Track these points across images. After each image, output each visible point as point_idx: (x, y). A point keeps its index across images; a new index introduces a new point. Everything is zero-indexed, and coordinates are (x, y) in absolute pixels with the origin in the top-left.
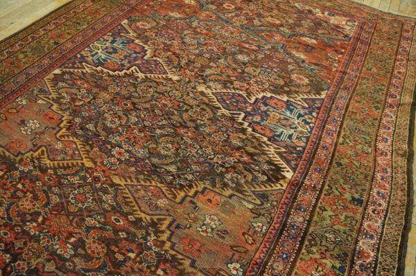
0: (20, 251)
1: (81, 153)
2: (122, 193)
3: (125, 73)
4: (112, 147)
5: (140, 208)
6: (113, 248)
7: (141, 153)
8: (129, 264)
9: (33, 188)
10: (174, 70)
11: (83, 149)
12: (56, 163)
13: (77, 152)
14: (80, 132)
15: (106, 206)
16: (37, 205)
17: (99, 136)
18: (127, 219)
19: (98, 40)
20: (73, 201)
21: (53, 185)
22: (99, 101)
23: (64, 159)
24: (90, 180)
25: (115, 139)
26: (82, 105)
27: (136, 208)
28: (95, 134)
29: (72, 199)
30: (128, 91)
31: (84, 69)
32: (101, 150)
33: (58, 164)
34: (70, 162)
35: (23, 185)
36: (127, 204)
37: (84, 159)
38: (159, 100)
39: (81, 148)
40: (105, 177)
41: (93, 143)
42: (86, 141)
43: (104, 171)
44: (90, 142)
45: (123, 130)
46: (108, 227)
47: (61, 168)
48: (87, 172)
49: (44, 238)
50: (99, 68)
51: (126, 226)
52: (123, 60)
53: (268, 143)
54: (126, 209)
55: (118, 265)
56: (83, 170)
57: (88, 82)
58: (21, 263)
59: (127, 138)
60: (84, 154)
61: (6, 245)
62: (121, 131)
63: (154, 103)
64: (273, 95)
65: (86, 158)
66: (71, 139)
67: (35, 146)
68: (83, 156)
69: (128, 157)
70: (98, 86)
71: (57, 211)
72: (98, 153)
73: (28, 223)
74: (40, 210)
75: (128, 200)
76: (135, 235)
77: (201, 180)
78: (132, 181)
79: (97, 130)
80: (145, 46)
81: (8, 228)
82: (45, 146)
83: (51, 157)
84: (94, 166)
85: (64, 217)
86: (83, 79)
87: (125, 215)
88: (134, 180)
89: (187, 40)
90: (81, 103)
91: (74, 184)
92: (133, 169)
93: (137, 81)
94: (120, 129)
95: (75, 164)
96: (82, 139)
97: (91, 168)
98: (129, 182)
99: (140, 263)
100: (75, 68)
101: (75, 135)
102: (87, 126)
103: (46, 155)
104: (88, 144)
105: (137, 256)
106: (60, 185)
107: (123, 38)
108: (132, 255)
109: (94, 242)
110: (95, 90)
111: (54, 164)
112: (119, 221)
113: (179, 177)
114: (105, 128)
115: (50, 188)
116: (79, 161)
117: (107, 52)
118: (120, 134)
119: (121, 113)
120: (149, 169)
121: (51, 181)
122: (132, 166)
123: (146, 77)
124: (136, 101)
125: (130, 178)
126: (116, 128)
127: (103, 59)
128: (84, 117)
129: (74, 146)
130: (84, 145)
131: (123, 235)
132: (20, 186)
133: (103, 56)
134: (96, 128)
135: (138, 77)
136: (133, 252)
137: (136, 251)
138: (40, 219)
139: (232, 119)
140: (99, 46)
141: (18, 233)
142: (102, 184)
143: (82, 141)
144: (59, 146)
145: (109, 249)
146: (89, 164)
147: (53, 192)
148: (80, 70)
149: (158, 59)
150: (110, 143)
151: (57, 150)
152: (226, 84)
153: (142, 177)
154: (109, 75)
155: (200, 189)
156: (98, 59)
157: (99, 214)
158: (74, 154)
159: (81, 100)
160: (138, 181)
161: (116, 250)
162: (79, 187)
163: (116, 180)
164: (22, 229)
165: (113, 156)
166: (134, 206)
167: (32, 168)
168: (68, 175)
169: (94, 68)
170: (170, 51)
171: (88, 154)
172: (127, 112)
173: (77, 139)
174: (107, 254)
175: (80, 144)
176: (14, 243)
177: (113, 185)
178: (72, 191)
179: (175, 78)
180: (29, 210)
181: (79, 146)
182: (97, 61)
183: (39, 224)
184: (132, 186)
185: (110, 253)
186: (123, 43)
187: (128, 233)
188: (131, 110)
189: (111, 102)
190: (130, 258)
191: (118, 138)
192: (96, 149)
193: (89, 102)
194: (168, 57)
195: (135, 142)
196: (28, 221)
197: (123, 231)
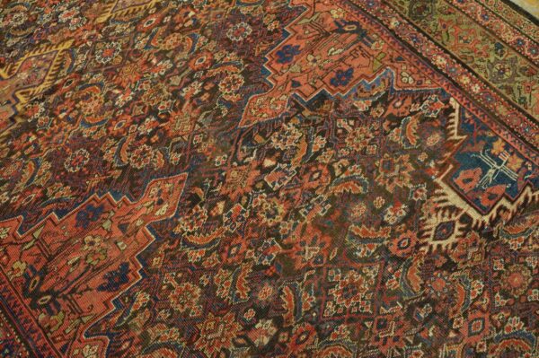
0: (147, 109)
2: (120, 16)
4: (57, 21)
5: (144, 3)
6: (177, 28)
8: (199, 17)
9: (71, 101)
12: (48, 78)
13: (44, 56)
14: (14, 53)
15: (129, 31)
16: (98, 95)
17: (32, 34)
18: (152, 14)
20: (109, 59)
21: (78, 80)
23: (47, 70)
24: (89, 43)
27: (143, 7)
28: (28, 37)
29: (105, 60)
32: (53, 33)
33: (51, 75)
35: (61, 112)
36: (134, 13)
40: (92, 29)
42: (32, 46)
43: (84, 30)
44: (37, 42)
46: (154, 30)
47: (58, 73)
48: (77, 47)
49: (141, 87)
51: (159, 15)
54: (141, 14)
55: (197, 25)
58: (161, 105)
59: (51, 6)
61: (133, 123)
65: (57, 47)
66: (20, 63)
67: (9, 102)
71: (113, 75)
72: (57, 35)
73: (117, 103)
74: (105, 92)
75: (131, 12)
76: (172, 10)
78: (110, 7)
81: (114, 123)
82: (17, 91)
83: (36, 83)
84: (73, 40)
85: (124, 68)
87: (147, 15)
88: (109, 5)
91: (87, 59)
94: (32, 13)
97: (74, 42)
98: (110, 10)
99: (201, 8)
101: (16, 58)
102: (9, 45)
103: (32, 90)
104: (39, 44)
105: (194, 10)
106: (81, 72)
108: (192, 13)
109: (165, 43)
111: (49, 80)
112: (151, 21)
114: (24, 27)
115: (80, 83)
118: (42, 13)
121: (70, 82)
122: (91, 5)
125: (105, 8)
129: (33, 59)
131: (167, 19)
132: (61, 116)
136: (188, 13)
137: (189, 9)
138: (117, 91)
141: (125, 112)
142: (100, 32)
143: (30, 51)
144: (24, 75)
145: (178, 31)
146: (68, 45)
147: (87, 80)
151: (29, 77)
157: (136, 36)
161: (181, 25)
162: (93, 54)
163: (103, 19)
164: (120, 109)
165: (69, 21)
166: (140, 9)
167: (42, 104)
168: (72, 65)
173: (23, 56)
174: (182, 33)
176: (135, 116)
177: (106, 23)
178: (95, 61)
180: (99, 103)
183: (122, 93)
184: (116, 7)
185: (182, 31)
187: (167, 15)
190: (193, 16)
191: (45, 16)
196: (114, 102)
197: (163, 19)
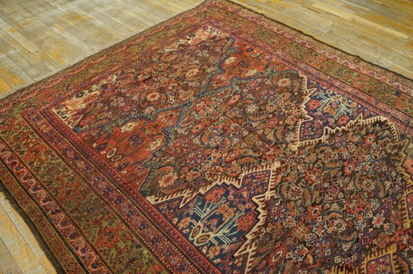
1: (381, 256)
3: (263, 209)
7: (375, 204)
10: (263, 164)
11: (376, 254)
19: (186, 236)
22: (308, 237)
25: (361, 224)
26: (313, 256)
30: (293, 208)
31: (248, 254)
34: (394, 267)
37: (389, 252)
38: (310, 182)
39: (375, 255)
41: (368, 244)
45: (350, 217)
50: (249, 236)
52: (238, 210)
53: (355, 121)
56: (402, 255)
57: (275, 250)
60: (382, 253)
62: (351, 219)
63: (313, 187)
64: (304, 103)
68: (385, 253)
69: (382, 215)
70: (283, 239)
77: (395, 167)
79: (352, 241)
80: (214, 184)
86: (268, 255)
89: (213, 143)
90: (309, 257)
92: (393, 212)
93: (278, 199)
95: (395, 262)
96: (364, 255)
100: (244, 266)
107: (191, 205)
110: (289, 242)
113: (395, 181)
116: (392, 257)
117: (217, 226)
119: (327, 218)
120: (391, 200)
123: (271, 190)
124: (308, 203)
126: (348, 223)
127: (231, 232)
128: (332, 254)
130: (371, 254)
133: (226, 230)
134: (347, 242)
135: (272, 197)
139: (332, 135)
140: (200, 234)
148: (249, 260)
149: (243, 174)
150: (366, 229)
152: (289, 130)
153: (399, 206)
154: (265, 225)
155: (403, 170)
156: (230, 238)
158: (383, 262)
159: (306, 257)
160: (404, 209)
169: (248, 242)
170: (230, 162)
171: (382, 249)
172: (325, 212)
175: (371, 257)
179: (277, 165)
181: (373, 258)
182: (234, 239)
186: (202, 207)
188: (323, 207)
189: (310, 226)
192: (374, 241)
193: (310, 248)
194: (242, 166)
195: (363, 208)
